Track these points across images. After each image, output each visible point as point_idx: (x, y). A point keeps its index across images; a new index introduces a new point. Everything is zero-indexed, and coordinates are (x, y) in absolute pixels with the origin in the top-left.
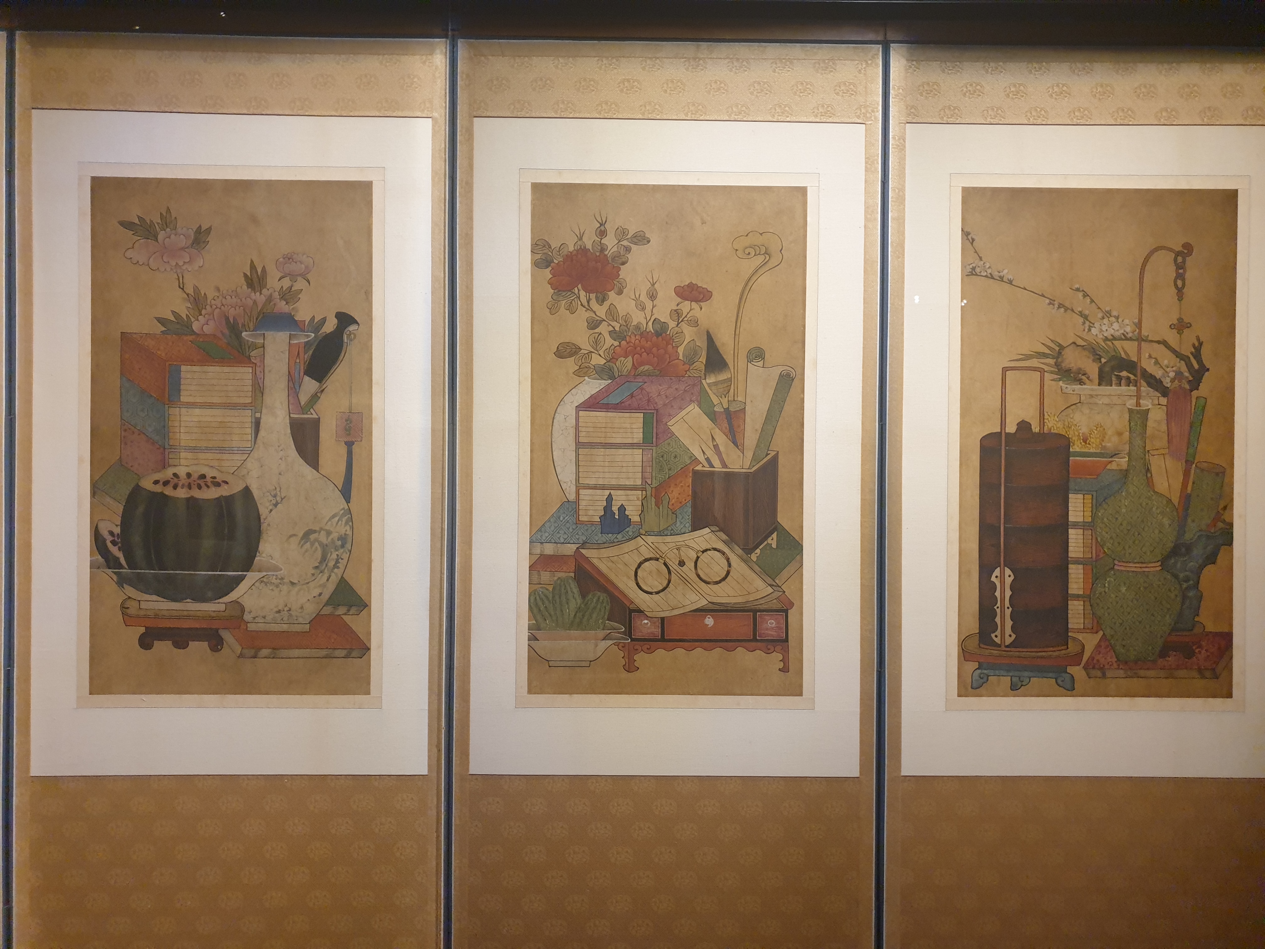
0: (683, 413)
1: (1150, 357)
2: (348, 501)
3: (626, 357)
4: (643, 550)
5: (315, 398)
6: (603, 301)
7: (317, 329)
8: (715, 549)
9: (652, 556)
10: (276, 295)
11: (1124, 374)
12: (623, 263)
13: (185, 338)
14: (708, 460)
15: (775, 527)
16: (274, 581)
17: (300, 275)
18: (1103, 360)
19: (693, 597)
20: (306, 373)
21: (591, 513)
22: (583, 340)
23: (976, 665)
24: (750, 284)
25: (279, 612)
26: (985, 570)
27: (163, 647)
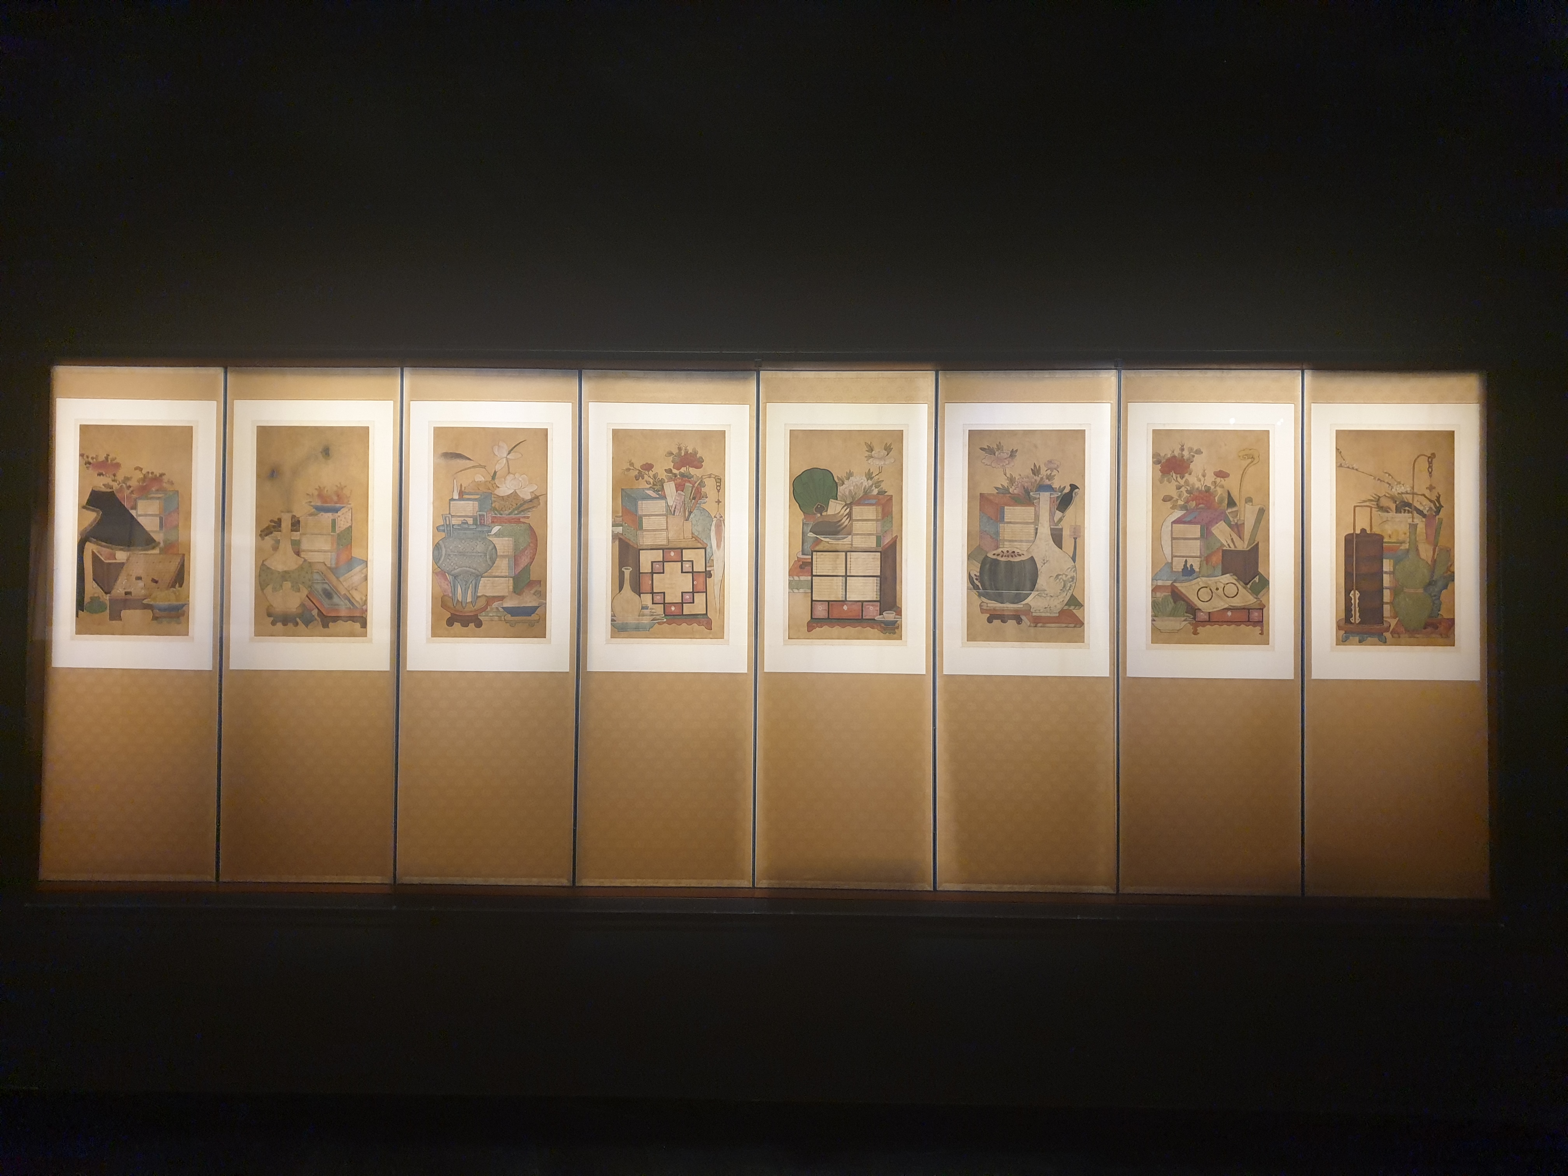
0: (1217, 525)
1: (1418, 501)
2: (1074, 563)
3: (1193, 501)
4: (1200, 583)
5: (1060, 520)
6: (1183, 478)
7: (1061, 492)
8: (1232, 583)
9: (1204, 586)
10: (1045, 477)
11: (1407, 508)
12: (1192, 462)
13: (1007, 495)
14: (1228, 545)
15: (1258, 573)
16: (1043, 595)
17: (1055, 469)
18: (1397, 503)
19: (1223, 604)
20: (1057, 509)
21: (1178, 567)
22: (1174, 494)
23: (1344, 632)
24: (1246, 470)
25: (1046, 608)
26: (1347, 592)
27: (997, 622)
